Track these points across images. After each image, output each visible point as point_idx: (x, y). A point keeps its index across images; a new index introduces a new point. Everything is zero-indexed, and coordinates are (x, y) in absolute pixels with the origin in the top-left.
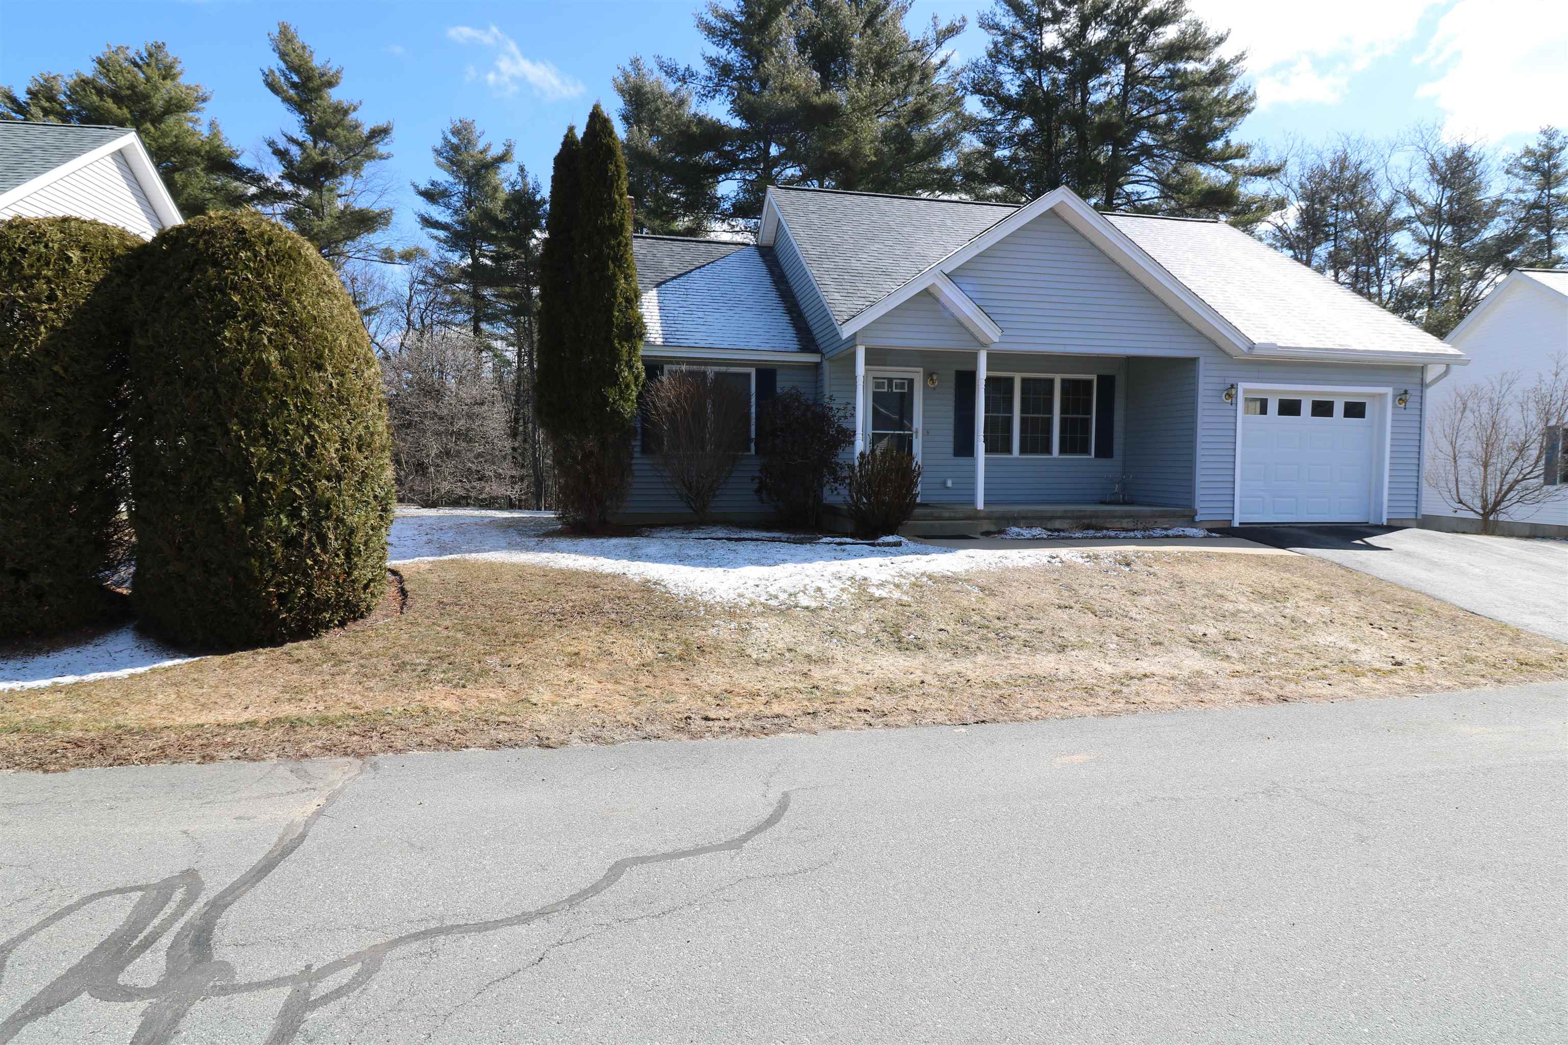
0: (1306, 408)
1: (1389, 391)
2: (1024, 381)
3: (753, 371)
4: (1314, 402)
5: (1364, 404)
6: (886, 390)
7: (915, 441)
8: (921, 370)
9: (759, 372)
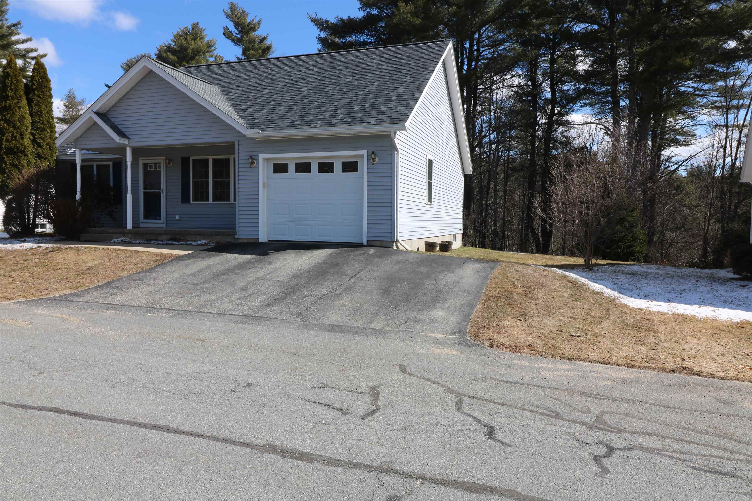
0: (315, 167)
1: (364, 153)
2: (214, 160)
3: (111, 163)
4: (319, 164)
5: (358, 162)
6: (153, 169)
7: (162, 195)
8: (164, 158)
9: (114, 164)
